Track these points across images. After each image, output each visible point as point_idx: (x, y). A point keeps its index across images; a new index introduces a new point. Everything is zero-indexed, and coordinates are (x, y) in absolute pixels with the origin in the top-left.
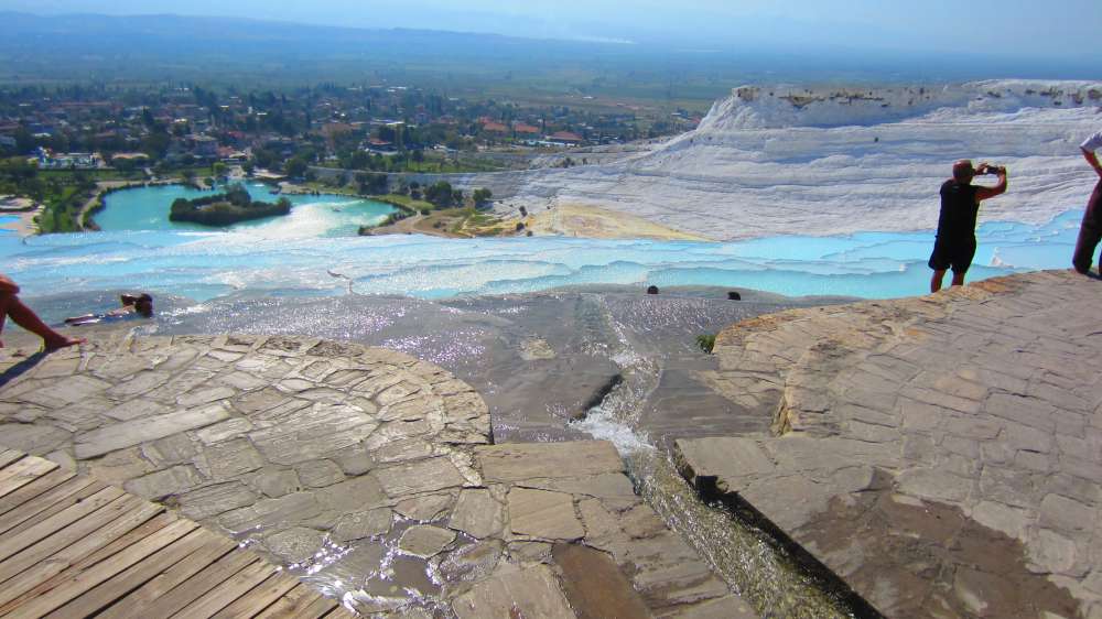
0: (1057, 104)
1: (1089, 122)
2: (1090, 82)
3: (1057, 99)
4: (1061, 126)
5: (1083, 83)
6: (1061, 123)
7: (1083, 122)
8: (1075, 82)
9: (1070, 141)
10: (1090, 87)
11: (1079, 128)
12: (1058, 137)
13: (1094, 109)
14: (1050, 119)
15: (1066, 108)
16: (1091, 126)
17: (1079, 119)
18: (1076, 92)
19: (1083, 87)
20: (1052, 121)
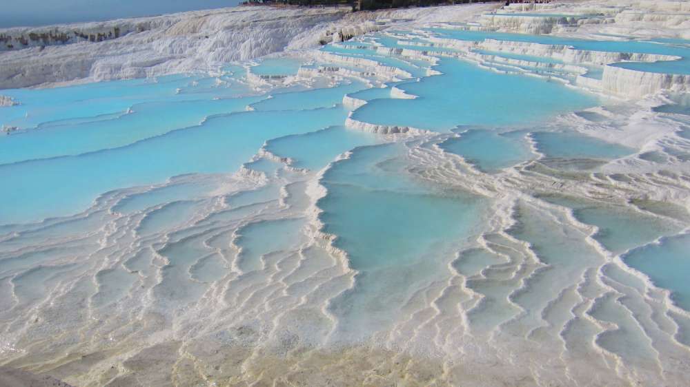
0: (11, 47)
1: (36, 58)
2: (29, 28)
3: (9, 43)
4: (17, 64)
5: (23, 29)
6: (18, 61)
7: (32, 59)
8: (17, 28)
9: (26, 75)
10: (30, 31)
11: (29, 63)
12: (17, 73)
13: (39, 48)
14: (7, 59)
15: (18, 50)
16: (37, 61)
17: (29, 57)
18: (20, 36)
19: (25, 31)
20: (10, 60)
